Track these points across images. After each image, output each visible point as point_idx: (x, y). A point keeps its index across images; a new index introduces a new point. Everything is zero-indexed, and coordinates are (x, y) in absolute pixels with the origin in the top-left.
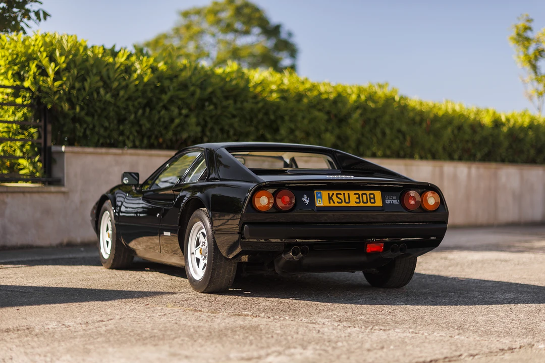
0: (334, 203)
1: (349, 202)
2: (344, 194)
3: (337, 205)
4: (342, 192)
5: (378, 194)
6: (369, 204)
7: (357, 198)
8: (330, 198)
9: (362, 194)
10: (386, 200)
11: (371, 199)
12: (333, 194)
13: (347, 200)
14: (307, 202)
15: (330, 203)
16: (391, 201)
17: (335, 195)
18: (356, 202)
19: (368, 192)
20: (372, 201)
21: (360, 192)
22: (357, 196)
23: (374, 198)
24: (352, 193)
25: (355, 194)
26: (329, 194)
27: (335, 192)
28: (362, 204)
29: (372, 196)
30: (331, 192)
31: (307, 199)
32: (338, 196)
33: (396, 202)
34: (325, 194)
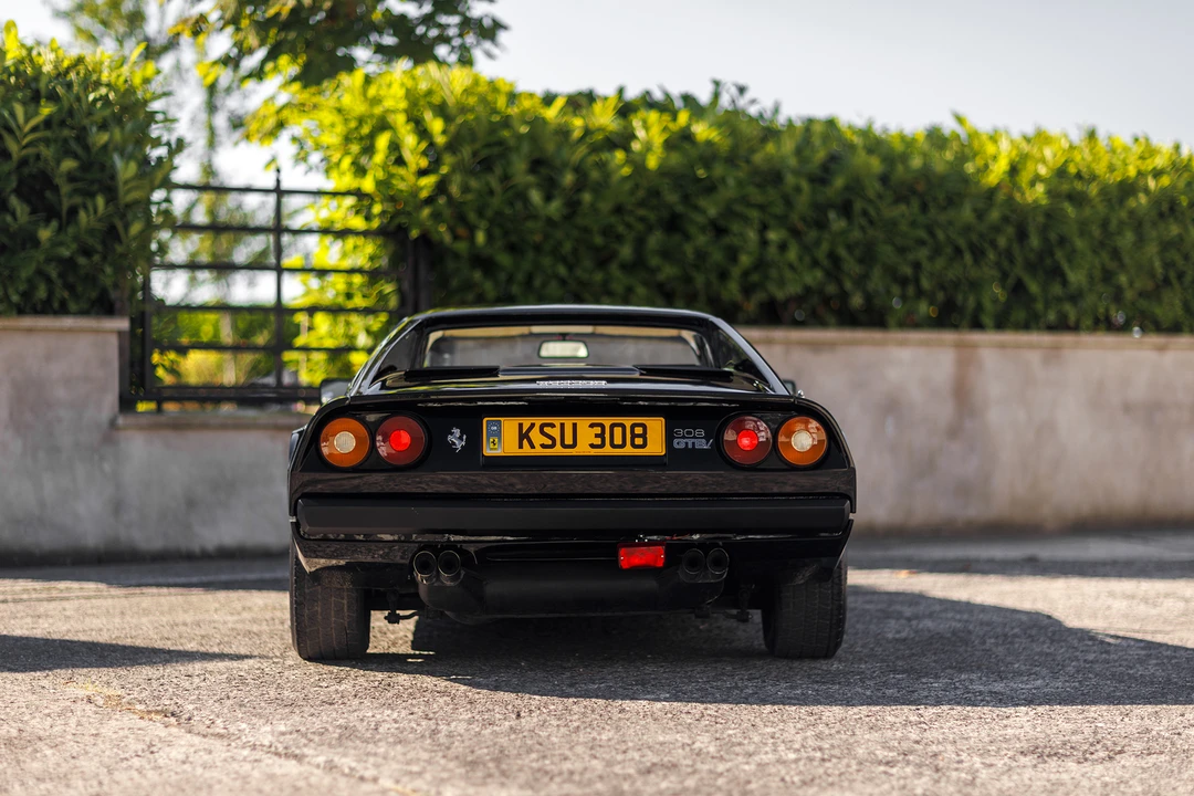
0: (533, 447)
1: (574, 445)
2: (562, 425)
3: (539, 451)
4: (557, 421)
5: (656, 426)
6: (628, 450)
7: (597, 436)
8: (524, 436)
9: (613, 426)
10: (676, 441)
11: (634, 436)
12: (533, 425)
13: (569, 441)
14: (459, 445)
15: (521, 446)
16: (690, 442)
17: (537, 428)
18: (592, 446)
19: (628, 422)
20: (639, 441)
21: (607, 421)
22: (598, 430)
23: (644, 435)
24: (583, 423)
25: (592, 426)
26: (521, 425)
27: (538, 421)
28: (608, 450)
29: (639, 430)
30: (527, 422)
31: (461, 438)
32: (546, 429)
33: (702, 445)
34: (510, 426)
